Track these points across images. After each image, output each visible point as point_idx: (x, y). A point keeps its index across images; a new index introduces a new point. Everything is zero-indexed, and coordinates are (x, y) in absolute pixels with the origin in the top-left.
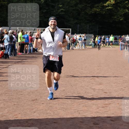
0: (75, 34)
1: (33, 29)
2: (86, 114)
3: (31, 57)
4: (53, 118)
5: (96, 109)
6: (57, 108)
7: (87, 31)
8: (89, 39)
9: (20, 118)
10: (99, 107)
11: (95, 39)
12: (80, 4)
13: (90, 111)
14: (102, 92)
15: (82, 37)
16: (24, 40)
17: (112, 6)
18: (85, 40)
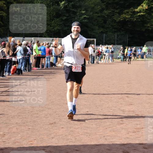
0: (101, 45)
1: (51, 40)
2: (114, 140)
3: (48, 73)
4: (75, 145)
5: (126, 135)
6: (79, 133)
7: (115, 42)
8: (117, 51)
9: (36, 145)
10: (130, 132)
11: (124, 51)
12: (106, 10)
13: (118, 137)
14: (133, 113)
15: (109, 49)
16: (40, 53)
17: (145, 12)
18: (112, 52)
